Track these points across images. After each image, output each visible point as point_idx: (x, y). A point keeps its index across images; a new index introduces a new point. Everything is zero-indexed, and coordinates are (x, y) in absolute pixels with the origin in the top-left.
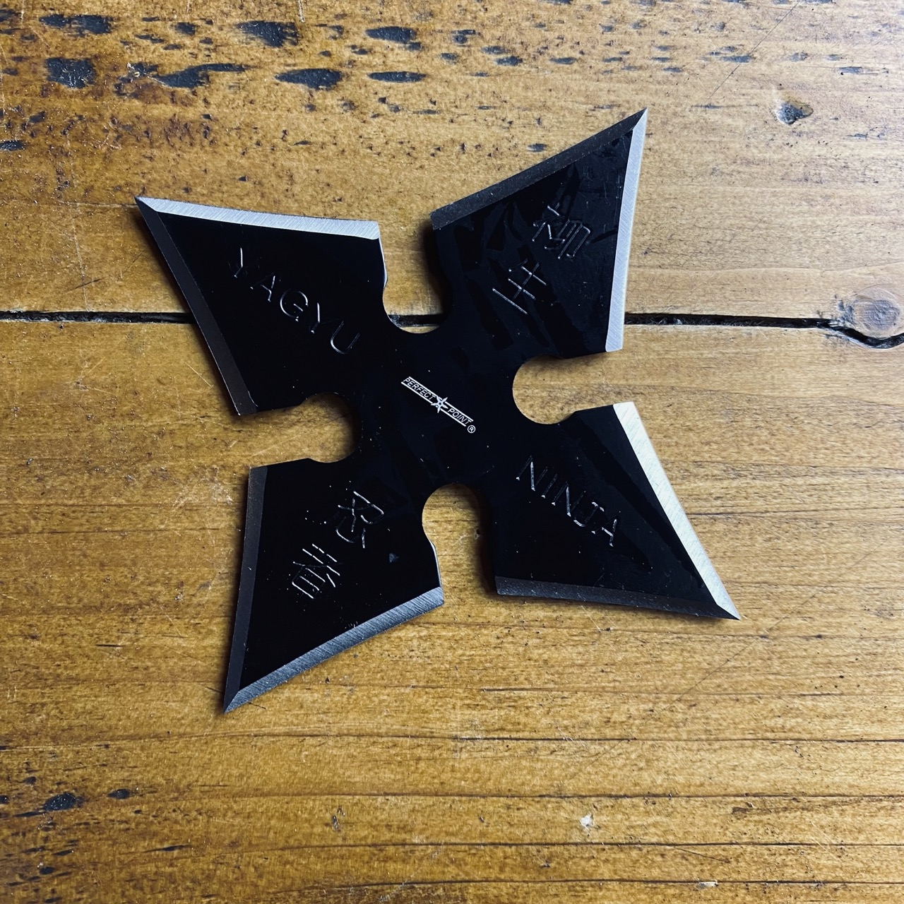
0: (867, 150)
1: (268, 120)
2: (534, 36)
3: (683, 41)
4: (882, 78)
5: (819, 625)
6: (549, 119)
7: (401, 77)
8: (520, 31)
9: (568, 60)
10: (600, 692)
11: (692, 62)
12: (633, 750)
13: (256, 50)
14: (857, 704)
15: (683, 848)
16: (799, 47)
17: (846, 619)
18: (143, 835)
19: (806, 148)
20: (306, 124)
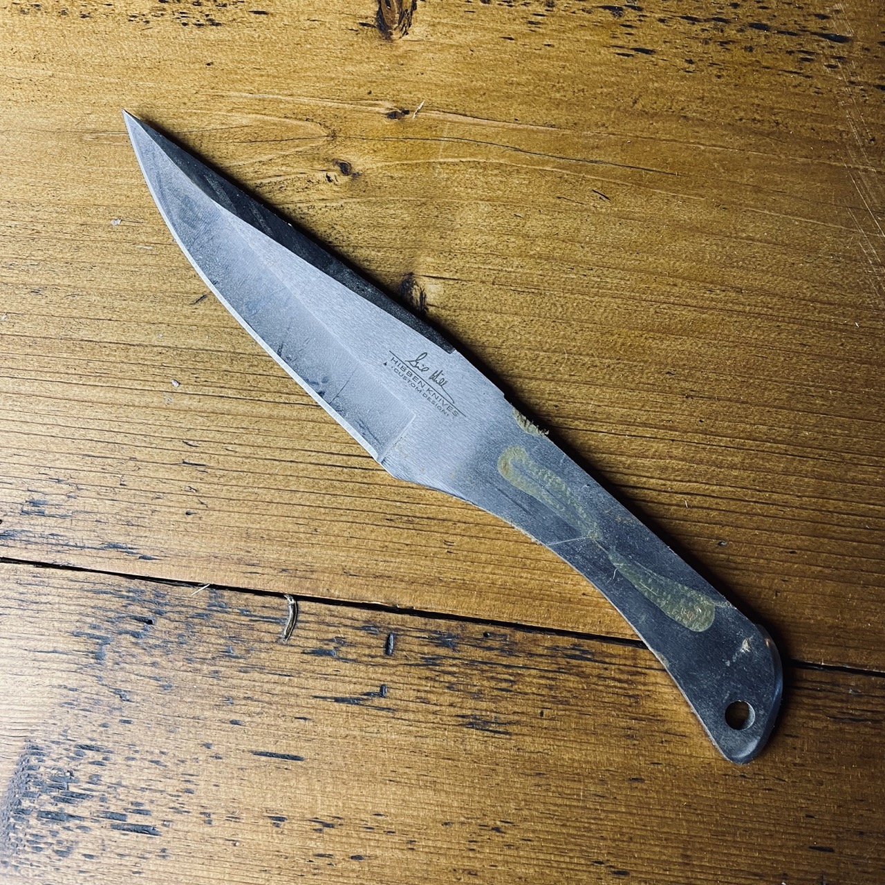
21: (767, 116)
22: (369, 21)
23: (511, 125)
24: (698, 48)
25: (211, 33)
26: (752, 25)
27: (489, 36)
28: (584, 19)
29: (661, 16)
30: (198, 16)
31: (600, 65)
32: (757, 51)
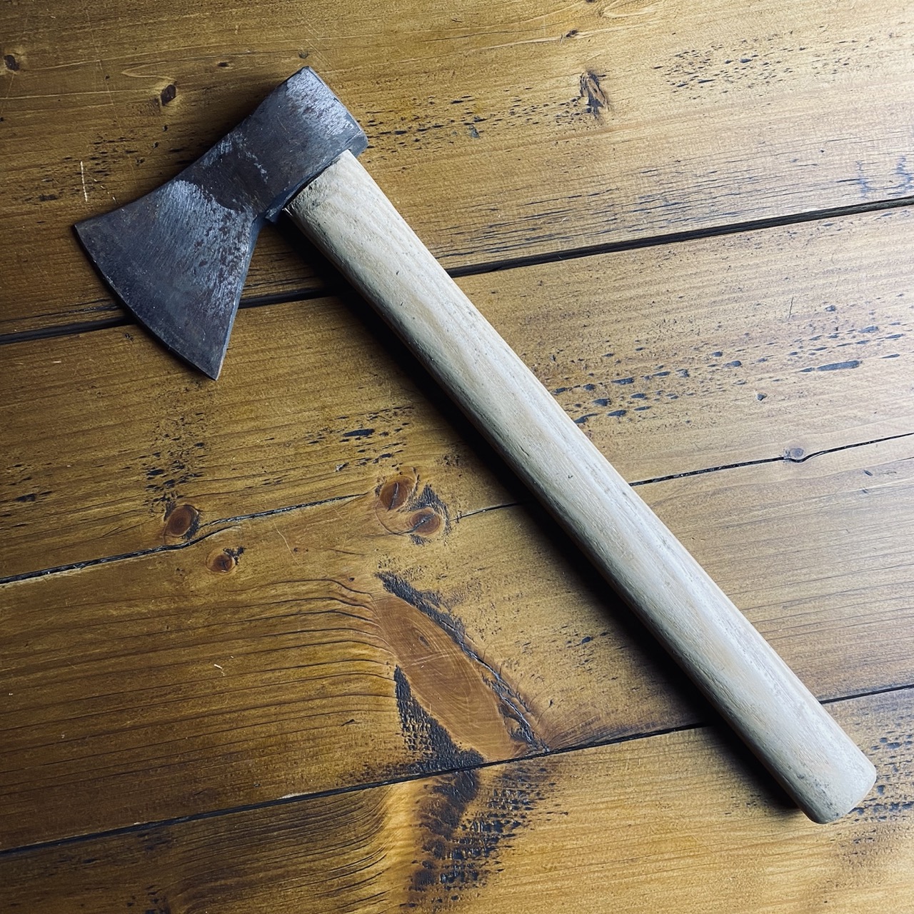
0: (785, 404)
1: (607, 428)
2: (680, 389)
3: (724, 382)
4: (786, 382)
5: (797, 548)
6: (690, 413)
7: (643, 409)
8: (676, 388)
9: (692, 394)
10: (737, 580)
11: (729, 388)
12: (750, 595)
13: (600, 408)
14: (813, 569)
15: (771, 621)
16: (759, 376)
17: (805, 544)
18: (612, 645)
19: (767, 407)
20: (618, 428)
21: (384, 86)
22: (602, 78)
23: (513, 44)
24: (430, 112)
25: (678, 50)
26: (405, 132)
27: (539, 87)
28: (493, 111)
29: (454, 124)
30: (688, 57)
31: (478, 88)
32: (398, 119)
